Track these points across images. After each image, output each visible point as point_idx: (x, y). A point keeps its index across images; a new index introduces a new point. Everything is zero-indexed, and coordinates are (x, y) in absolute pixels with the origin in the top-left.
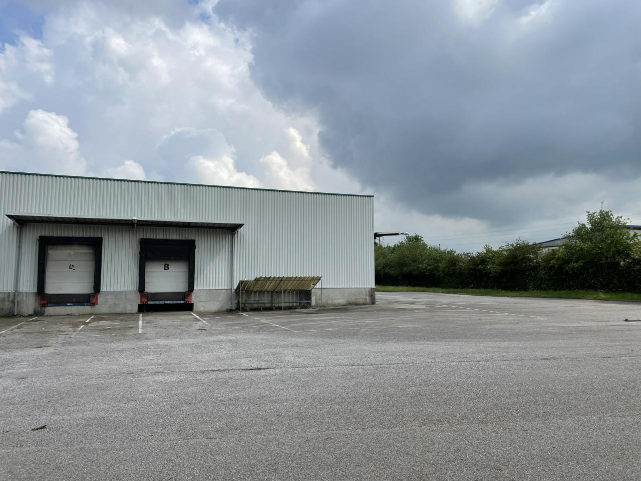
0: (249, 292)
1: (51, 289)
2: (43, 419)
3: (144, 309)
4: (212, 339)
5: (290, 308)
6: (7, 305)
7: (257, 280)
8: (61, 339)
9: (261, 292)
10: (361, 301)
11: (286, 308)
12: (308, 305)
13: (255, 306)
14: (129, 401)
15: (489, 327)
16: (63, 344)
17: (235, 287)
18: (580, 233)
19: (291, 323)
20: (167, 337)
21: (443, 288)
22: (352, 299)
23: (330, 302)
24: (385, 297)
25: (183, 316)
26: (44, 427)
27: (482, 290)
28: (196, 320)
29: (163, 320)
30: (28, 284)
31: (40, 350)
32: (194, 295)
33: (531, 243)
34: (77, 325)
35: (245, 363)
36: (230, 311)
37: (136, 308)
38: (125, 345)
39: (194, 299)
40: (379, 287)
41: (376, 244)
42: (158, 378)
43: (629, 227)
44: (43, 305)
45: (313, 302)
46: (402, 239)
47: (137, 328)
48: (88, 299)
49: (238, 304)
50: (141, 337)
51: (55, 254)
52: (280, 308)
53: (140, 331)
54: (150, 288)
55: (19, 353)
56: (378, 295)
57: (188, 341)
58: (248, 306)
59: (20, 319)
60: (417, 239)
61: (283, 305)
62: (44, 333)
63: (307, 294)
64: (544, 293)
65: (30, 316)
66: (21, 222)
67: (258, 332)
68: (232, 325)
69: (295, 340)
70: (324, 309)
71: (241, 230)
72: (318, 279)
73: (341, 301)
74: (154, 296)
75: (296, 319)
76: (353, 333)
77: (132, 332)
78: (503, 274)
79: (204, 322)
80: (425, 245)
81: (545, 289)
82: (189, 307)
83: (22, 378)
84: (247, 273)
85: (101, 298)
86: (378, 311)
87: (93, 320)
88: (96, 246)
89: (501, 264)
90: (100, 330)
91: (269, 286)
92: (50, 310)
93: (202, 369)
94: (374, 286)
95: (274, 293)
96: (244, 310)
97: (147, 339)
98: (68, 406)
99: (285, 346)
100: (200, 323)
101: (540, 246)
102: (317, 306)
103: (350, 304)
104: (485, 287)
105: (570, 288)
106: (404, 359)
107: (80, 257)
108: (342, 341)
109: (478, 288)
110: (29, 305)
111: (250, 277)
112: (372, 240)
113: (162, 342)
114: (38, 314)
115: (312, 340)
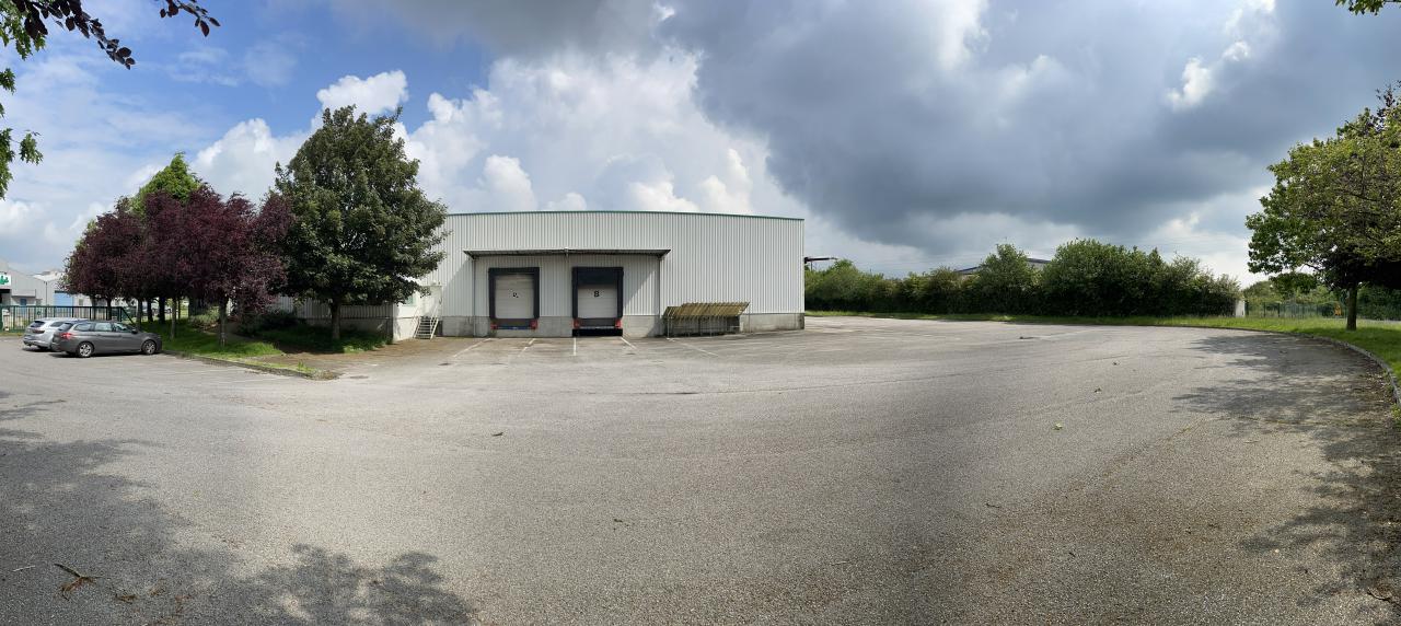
0: (676, 319)
1: (500, 315)
2: (500, 428)
3: (578, 333)
4: (640, 363)
5: (718, 334)
6: (468, 328)
7: (684, 306)
8: (510, 357)
9: (688, 319)
10: (790, 325)
11: (713, 335)
12: (736, 330)
13: (683, 332)
14: (567, 417)
15: (909, 348)
16: (512, 363)
17: (662, 313)
18: (992, 262)
19: (719, 348)
20: (598, 360)
21: (871, 312)
22: (781, 325)
23: (758, 328)
24: (816, 322)
25: (613, 340)
26: (501, 434)
27: (908, 314)
28: (625, 344)
29: (594, 344)
30: (483, 311)
31: (495, 366)
32: (623, 320)
33: (952, 270)
34: (522, 347)
35: (672, 388)
36: (658, 336)
37: (571, 332)
38: (563, 366)
39: (623, 324)
40: (808, 313)
41: (806, 268)
42: (592, 398)
43: (1031, 260)
44: (495, 328)
45: (741, 329)
46: (831, 263)
47: (572, 351)
48: (529, 324)
49: (666, 329)
50: (575, 360)
51: (502, 283)
52: (708, 334)
53: (575, 354)
54: (583, 313)
55: (478, 368)
56: (807, 320)
57: (617, 365)
58: (675, 333)
59: (476, 339)
60: (844, 264)
61: (711, 331)
62: (498, 352)
63: (735, 320)
64: (960, 317)
65: (485, 337)
66: (475, 256)
67: (685, 357)
68: (659, 350)
69: (721, 365)
70: (752, 334)
71: (667, 256)
72: (747, 305)
73: (771, 326)
74: (586, 321)
75: (725, 344)
76: (781, 358)
77: (568, 354)
78: (926, 298)
79: (632, 347)
80: (855, 270)
81: (961, 313)
82: (618, 333)
83: (482, 390)
84: (673, 298)
85: (540, 323)
86: (806, 335)
87: (536, 342)
88: (534, 274)
89: (925, 288)
90: (540, 351)
91: (696, 313)
92: (500, 332)
93: (632, 392)
94: (803, 311)
95: (700, 319)
96: (671, 336)
97: (582, 361)
98: (518, 418)
99: (712, 371)
100: (628, 348)
101: (961, 273)
102: (745, 331)
103: (778, 329)
104: (911, 311)
105: (983, 312)
106: (829, 382)
107: (521, 284)
108: (768, 366)
109: (904, 312)
110: (484, 327)
111: (677, 303)
112: (802, 265)
113: (594, 364)
114: (490, 335)
115: (738, 365)
